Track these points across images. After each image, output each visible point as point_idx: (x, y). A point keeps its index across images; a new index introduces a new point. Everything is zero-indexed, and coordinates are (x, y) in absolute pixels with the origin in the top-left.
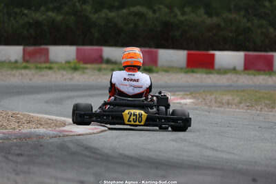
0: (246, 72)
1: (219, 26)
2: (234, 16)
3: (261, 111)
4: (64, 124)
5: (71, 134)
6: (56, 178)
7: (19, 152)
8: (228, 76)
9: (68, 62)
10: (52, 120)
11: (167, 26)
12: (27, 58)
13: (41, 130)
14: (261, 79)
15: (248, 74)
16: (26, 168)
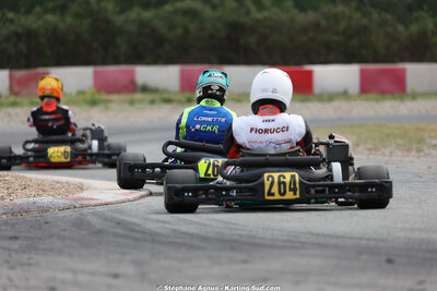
0: (364, 96)
1: (317, 25)
2: (340, 8)
3: (391, 156)
4: (81, 188)
5: (93, 202)
6: (74, 272)
7: (12, 234)
8: (336, 104)
9: (81, 93)
10: (62, 183)
11: (236, 28)
12: (16, 88)
13: (45, 200)
14: (388, 107)
15: (366, 100)
16: (24, 258)
